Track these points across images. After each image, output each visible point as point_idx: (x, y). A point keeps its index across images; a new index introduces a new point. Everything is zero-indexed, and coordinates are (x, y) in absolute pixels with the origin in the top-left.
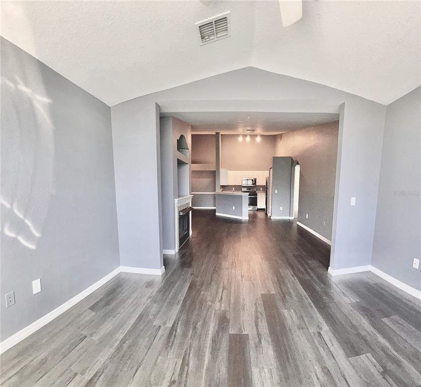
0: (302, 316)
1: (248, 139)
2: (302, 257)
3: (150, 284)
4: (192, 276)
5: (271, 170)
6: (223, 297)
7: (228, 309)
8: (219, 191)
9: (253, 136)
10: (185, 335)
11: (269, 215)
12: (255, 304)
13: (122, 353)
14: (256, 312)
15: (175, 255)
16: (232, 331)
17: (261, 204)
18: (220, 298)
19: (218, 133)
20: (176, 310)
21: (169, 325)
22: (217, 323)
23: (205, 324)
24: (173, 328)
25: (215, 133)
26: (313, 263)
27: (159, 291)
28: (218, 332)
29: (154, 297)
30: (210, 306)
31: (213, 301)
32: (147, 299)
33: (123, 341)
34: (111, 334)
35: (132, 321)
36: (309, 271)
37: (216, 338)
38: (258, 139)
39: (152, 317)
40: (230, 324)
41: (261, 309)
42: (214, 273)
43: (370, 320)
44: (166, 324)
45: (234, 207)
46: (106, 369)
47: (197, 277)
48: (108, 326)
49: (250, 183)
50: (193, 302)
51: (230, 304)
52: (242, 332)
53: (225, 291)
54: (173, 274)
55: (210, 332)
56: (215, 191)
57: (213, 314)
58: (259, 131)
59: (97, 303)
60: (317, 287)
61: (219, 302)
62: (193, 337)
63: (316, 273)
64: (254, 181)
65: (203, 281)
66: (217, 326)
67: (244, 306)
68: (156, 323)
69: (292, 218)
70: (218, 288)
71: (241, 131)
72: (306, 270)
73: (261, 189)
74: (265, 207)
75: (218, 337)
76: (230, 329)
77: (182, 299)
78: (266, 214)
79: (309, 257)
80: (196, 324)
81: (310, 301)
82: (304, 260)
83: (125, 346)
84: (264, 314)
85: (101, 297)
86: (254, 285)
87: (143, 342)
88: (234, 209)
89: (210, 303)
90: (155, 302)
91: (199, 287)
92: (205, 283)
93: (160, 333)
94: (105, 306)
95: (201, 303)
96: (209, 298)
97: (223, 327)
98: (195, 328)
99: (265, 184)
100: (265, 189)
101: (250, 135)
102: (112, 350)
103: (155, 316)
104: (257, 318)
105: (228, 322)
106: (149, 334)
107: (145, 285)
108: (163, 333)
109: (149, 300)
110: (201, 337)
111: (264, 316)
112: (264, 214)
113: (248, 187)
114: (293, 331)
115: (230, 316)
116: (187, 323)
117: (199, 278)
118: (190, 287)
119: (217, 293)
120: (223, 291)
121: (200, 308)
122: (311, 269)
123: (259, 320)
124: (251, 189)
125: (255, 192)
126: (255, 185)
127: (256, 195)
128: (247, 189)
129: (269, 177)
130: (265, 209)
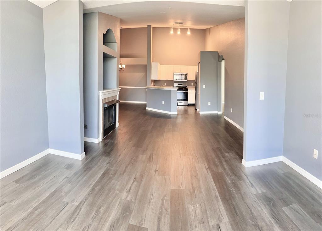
0: (206, 210)
1: (179, 32)
2: (220, 150)
3: (69, 167)
4: (108, 165)
5: (200, 64)
6: (132, 189)
7: (133, 200)
8: (150, 85)
9: (184, 30)
10: (87, 214)
11: (198, 110)
12: (163, 200)
13: (33, 217)
14: (161, 208)
15: (99, 143)
16: (132, 221)
17: (191, 100)
18: (129, 188)
19: (149, 26)
20: (85, 192)
21: (76, 204)
22: (120, 211)
23: (108, 209)
24: (78, 207)
25: (147, 27)
26: (230, 155)
27: (75, 174)
28: (118, 220)
29: (70, 178)
30: (117, 195)
31: (121, 191)
32: (64, 179)
33: (36, 209)
34: (28, 202)
35: (47, 194)
36: (224, 163)
37: (115, 224)
38: (189, 33)
39: (64, 194)
40: (133, 214)
41: (167, 205)
42: (129, 165)
43: (272, 210)
44: (74, 202)
46: (17, 227)
47: (112, 167)
48: (27, 195)
49: (183, 78)
50: (103, 188)
51: (137, 195)
52: (142, 224)
53: (135, 183)
54: (91, 161)
55: (111, 218)
56: (146, 85)
57: (118, 202)
58: (189, 25)
59: (23, 177)
60: (228, 179)
61: (127, 192)
62: (94, 218)
63: (229, 165)
64: (186, 76)
65: (117, 170)
66: (119, 214)
67: (150, 200)
68: (66, 200)
69: (220, 113)
70: (129, 179)
71: (171, 24)
72: (221, 162)
73: (192, 84)
74: (194, 102)
75: (117, 224)
76: (131, 219)
77: (94, 183)
78: (196, 110)
79: (228, 150)
80: (100, 208)
81: (217, 193)
82: (222, 153)
83: (36, 213)
84: (169, 210)
85: (28, 172)
86: (166, 181)
87: (51, 213)
88: (163, 103)
89: (118, 192)
90: (69, 182)
91: (112, 176)
92: (118, 173)
93: (66, 208)
94: (29, 179)
95: (110, 190)
96: (118, 187)
97: (124, 216)
98: (98, 211)
99: (195, 79)
100: (195, 82)
101: (181, 29)
102: (25, 214)
103: (66, 194)
104: (161, 213)
105: (130, 212)
106: (57, 207)
107: (66, 167)
108: (69, 209)
109: (65, 180)
110: (102, 220)
111: (169, 213)
112: (194, 110)
113: (180, 82)
114: (193, 227)
115: (134, 207)
116: (92, 205)
117: (114, 167)
118: (104, 174)
119: (127, 183)
120: (133, 183)
121: (108, 194)
122: (226, 161)
123: (163, 217)
124: (182, 84)
125: (186, 87)
126: (186, 80)
127: (187, 90)
128: (179, 84)
129: (198, 72)
130: (194, 104)
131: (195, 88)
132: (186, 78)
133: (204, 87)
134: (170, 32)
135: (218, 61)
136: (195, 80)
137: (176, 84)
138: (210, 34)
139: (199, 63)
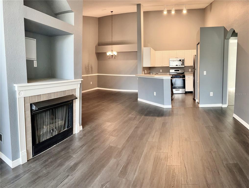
1: (173, 12)
5: (199, 45)
8: (142, 74)
11: (197, 101)
17: (189, 87)
38: (185, 11)
45: (155, 93)
49: (179, 64)
64: (183, 61)
69: (225, 106)
73: (190, 70)
74: (192, 90)
78: (194, 100)
88: (155, 95)
100: (193, 69)
112: (192, 100)
113: (176, 69)
124: (179, 71)
125: (183, 73)
126: (183, 66)
127: (184, 77)
128: (175, 71)
129: (196, 56)
130: (192, 92)
131: (193, 75)
132: (183, 64)
133: (205, 73)
134: (163, 13)
135: (225, 38)
136: (193, 65)
137: (172, 71)
138: (212, 10)
139: (199, 43)
